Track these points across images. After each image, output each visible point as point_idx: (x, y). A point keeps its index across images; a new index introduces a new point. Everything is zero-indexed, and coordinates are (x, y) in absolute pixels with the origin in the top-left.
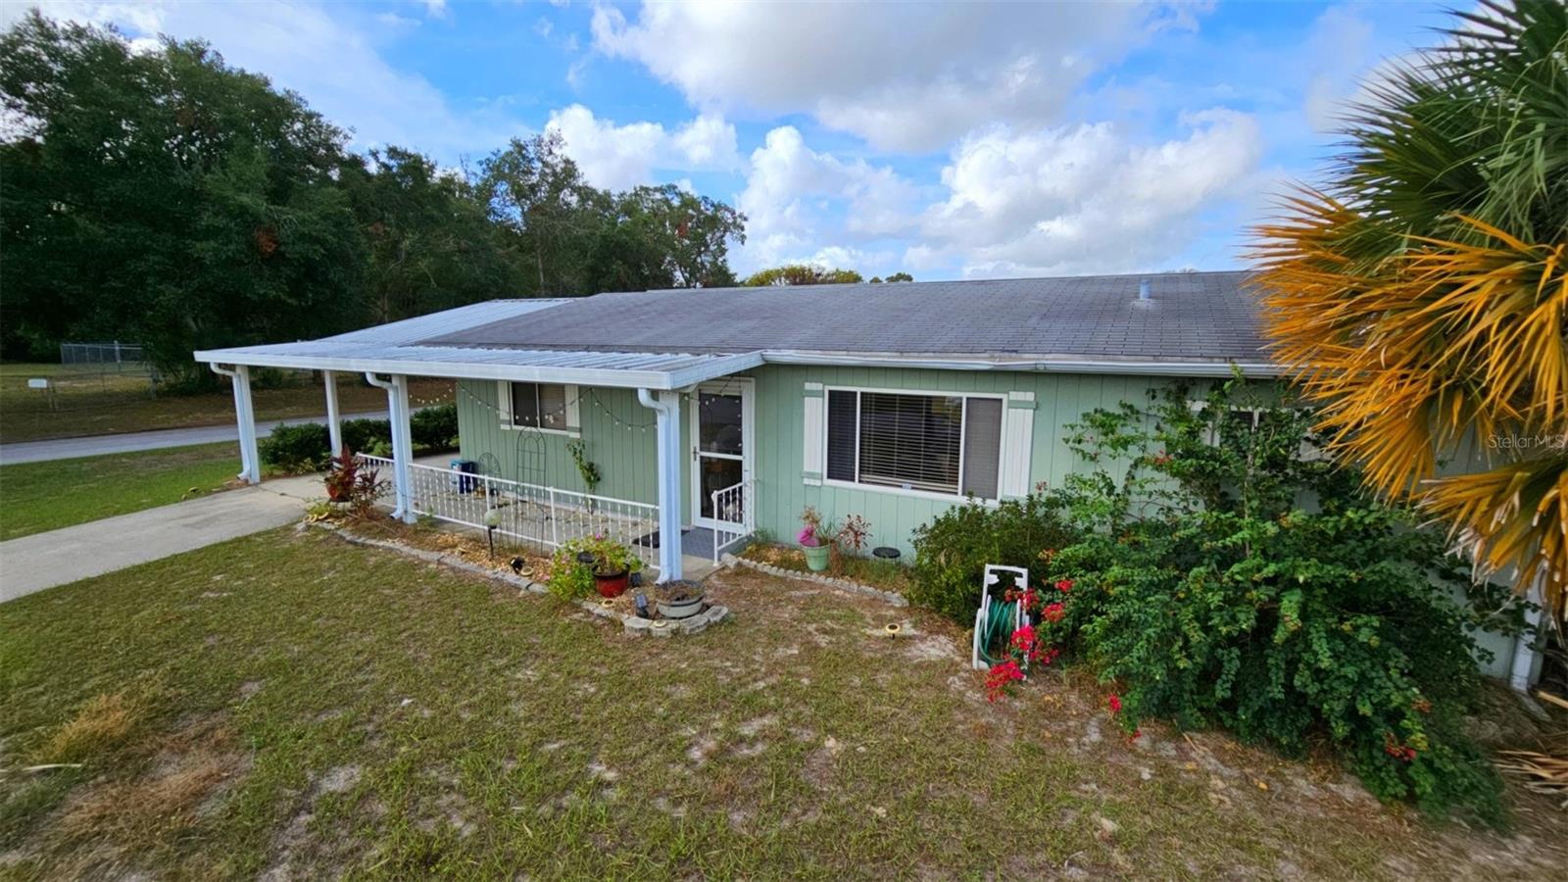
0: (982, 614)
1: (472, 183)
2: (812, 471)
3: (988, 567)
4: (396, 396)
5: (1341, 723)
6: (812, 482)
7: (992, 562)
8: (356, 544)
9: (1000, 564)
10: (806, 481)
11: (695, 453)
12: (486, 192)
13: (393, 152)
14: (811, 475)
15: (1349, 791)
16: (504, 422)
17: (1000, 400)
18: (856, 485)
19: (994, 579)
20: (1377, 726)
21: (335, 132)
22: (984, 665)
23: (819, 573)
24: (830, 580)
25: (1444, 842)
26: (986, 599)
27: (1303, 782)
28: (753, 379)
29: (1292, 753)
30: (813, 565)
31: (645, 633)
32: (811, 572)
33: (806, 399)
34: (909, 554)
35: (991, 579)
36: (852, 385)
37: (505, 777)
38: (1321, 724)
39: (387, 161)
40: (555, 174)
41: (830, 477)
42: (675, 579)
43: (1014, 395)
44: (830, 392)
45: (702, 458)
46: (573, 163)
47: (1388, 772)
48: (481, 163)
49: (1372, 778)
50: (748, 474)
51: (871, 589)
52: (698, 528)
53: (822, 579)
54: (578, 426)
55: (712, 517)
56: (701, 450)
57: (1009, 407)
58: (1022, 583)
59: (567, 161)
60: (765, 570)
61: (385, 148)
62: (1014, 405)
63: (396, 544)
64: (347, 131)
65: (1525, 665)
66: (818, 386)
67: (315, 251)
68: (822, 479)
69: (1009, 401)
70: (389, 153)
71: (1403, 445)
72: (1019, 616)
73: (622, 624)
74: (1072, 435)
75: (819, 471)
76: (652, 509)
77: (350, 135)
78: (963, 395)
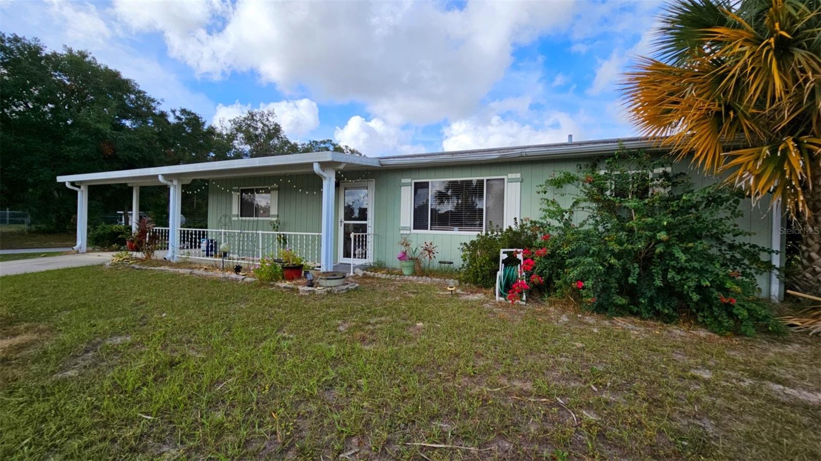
0: (500, 273)
1: (224, 133)
2: (405, 226)
3: (502, 250)
4: (175, 191)
5: (694, 293)
6: (405, 232)
7: (503, 248)
8: (142, 269)
9: (508, 248)
10: (402, 232)
11: (341, 222)
12: (231, 137)
13: (183, 111)
14: (405, 228)
15: (703, 333)
16: (235, 216)
17: (504, 179)
18: (429, 231)
19: (506, 256)
21: (153, 101)
22: (502, 299)
23: (409, 275)
24: (415, 277)
26: (502, 266)
27: (678, 332)
28: (374, 180)
29: (668, 319)
30: (406, 272)
31: (312, 293)
32: (405, 275)
33: (402, 188)
34: (458, 262)
35: (503, 256)
36: (427, 179)
38: (683, 297)
39: (180, 116)
40: (269, 130)
41: (415, 228)
42: (329, 270)
43: (511, 176)
44: (415, 183)
45: (345, 224)
46: (279, 126)
47: (722, 317)
48: (230, 121)
49: (717, 326)
50: (370, 230)
51: (438, 279)
52: (342, 264)
53: (411, 278)
54: (276, 213)
55: (350, 257)
56: (345, 220)
57: (508, 182)
58: (520, 257)
59: (276, 125)
60: (379, 276)
61: (179, 109)
62: (511, 181)
63: (167, 268)
64: (159, 101)
65: (776, 289)
66: (409, 180)
67: (136, 155)
68: (410, 230)
69: (508, 179)
70: (181, 112)
71: (709, 138)
72: (519, 272)
73: (298, 289)
74: (540, 189)
75: (409, 226)
76: (318, 236)
77: (161, 102)
78: (485, 178)
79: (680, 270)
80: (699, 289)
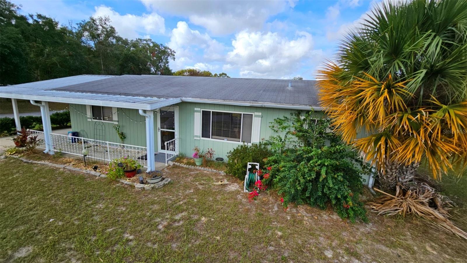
0: (247, 177)
1: (74, 31)
3: (249, 163)
4: (44, 109)
5: (334, 200)
6: (197, 138)
7: (249, 162)
8: (28, 163)
9: (252, 162)
10: (195, 138)
11: (159, 129)
12: (79, 35)
13: (39, 16)
14: (197, 136)
15: (335, 217)
16: (89, 118)
17: (252, 115)
18: (210, 139)
19: (250, 167)
20: (342, 200)
21: (13, 5)
22: (247, 191)
23: (199, 166)
24: (203, 168)
25: (355, 227)
26: (248, 172)
27: (325, 216)
28: (178, 106)
29: (323, 209)
30: (197, 164)
31: (143, 189)
32: (197, 166)
33: (195, 113)
34: (226, 160)
35: (249, 167)
36: (209, 109)
37: (92, 242)
38: (329, 201)
39: (37, 19)
40: (107, 31)
41: (202, 137)
42: (153, 170)
43: (257, 114)
44: (203, 111)
45: (161, 131)
46: (114, 28)
47: (344, 211)
48: (77, 24)
49: (340, 214)
50: (177, 136)
51: (215, 170)
52: (160, 153)
53: (200, 168)
54: (117, 120)
55: (165, 149)
56: (161, 128)
57: (254, 117)
58: (257, 167)
59: (112, 27)
60: (182, 166)
61: (36, 14)
62: (256, 116)
63: (47, 162)
64: (19, 6)
65: (371, 181)
66: (199, 109)
68: (200, 137)
69: (255, 115)
70: (38, 16)
71: (350, 130)
72: (257, 177)
73: (134, 186)
74: (271, 125)
75: (199, 135)
76: (145, 149)
77: (20, 7)
78: (242, 113)
79: (329, 189)
80: (336, 198)
